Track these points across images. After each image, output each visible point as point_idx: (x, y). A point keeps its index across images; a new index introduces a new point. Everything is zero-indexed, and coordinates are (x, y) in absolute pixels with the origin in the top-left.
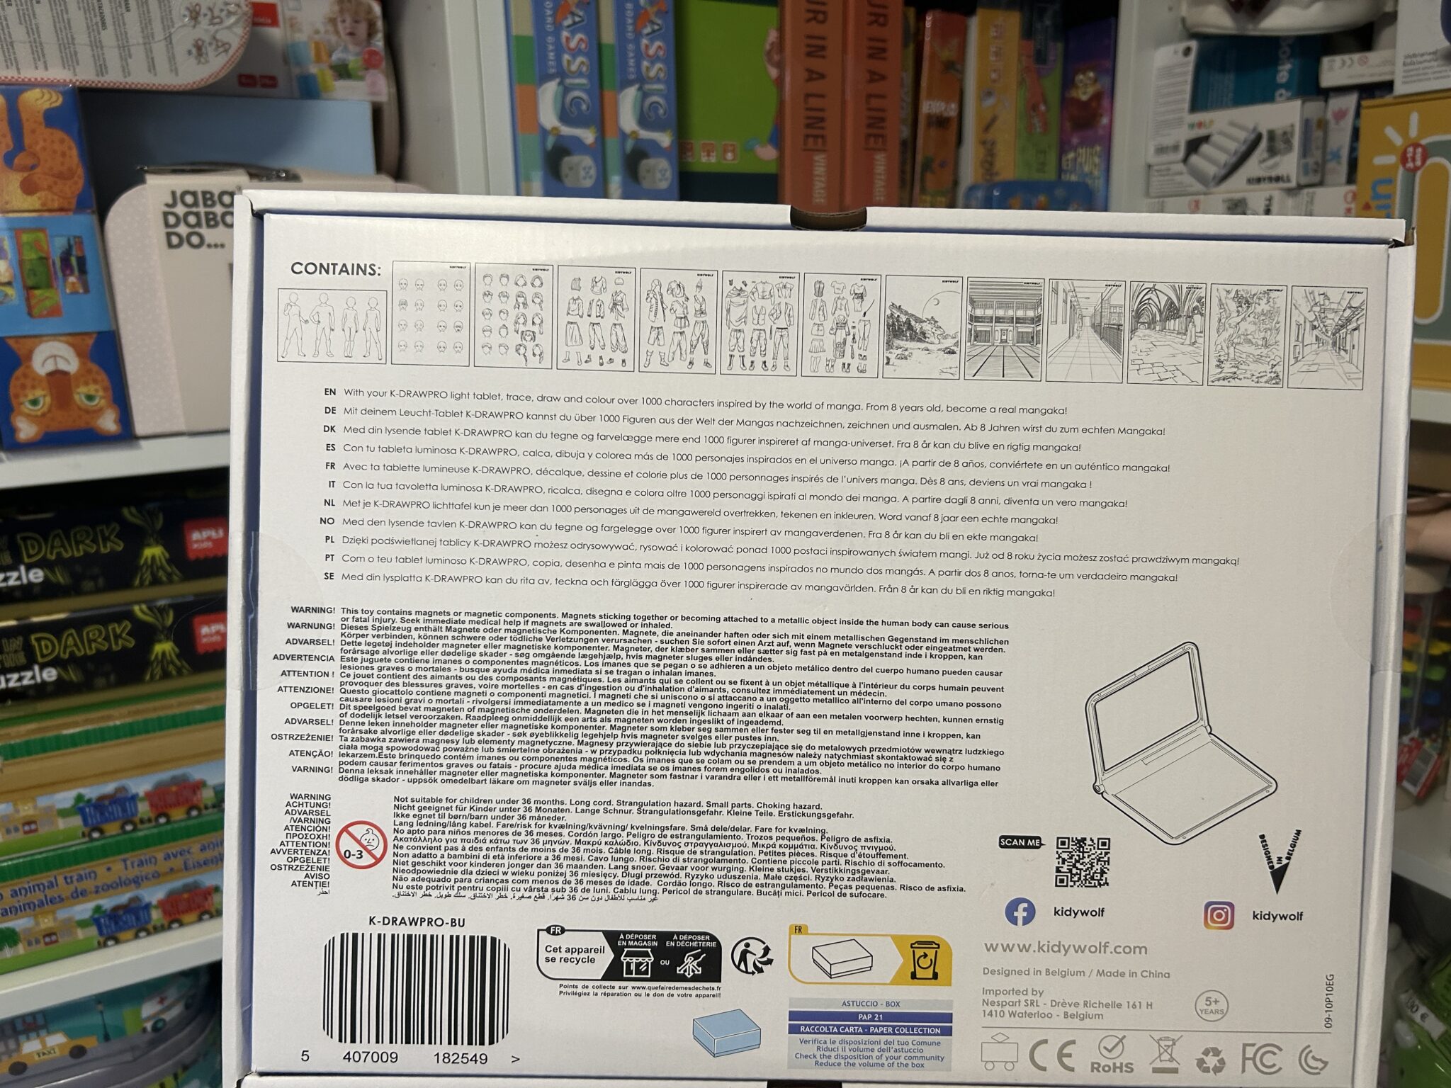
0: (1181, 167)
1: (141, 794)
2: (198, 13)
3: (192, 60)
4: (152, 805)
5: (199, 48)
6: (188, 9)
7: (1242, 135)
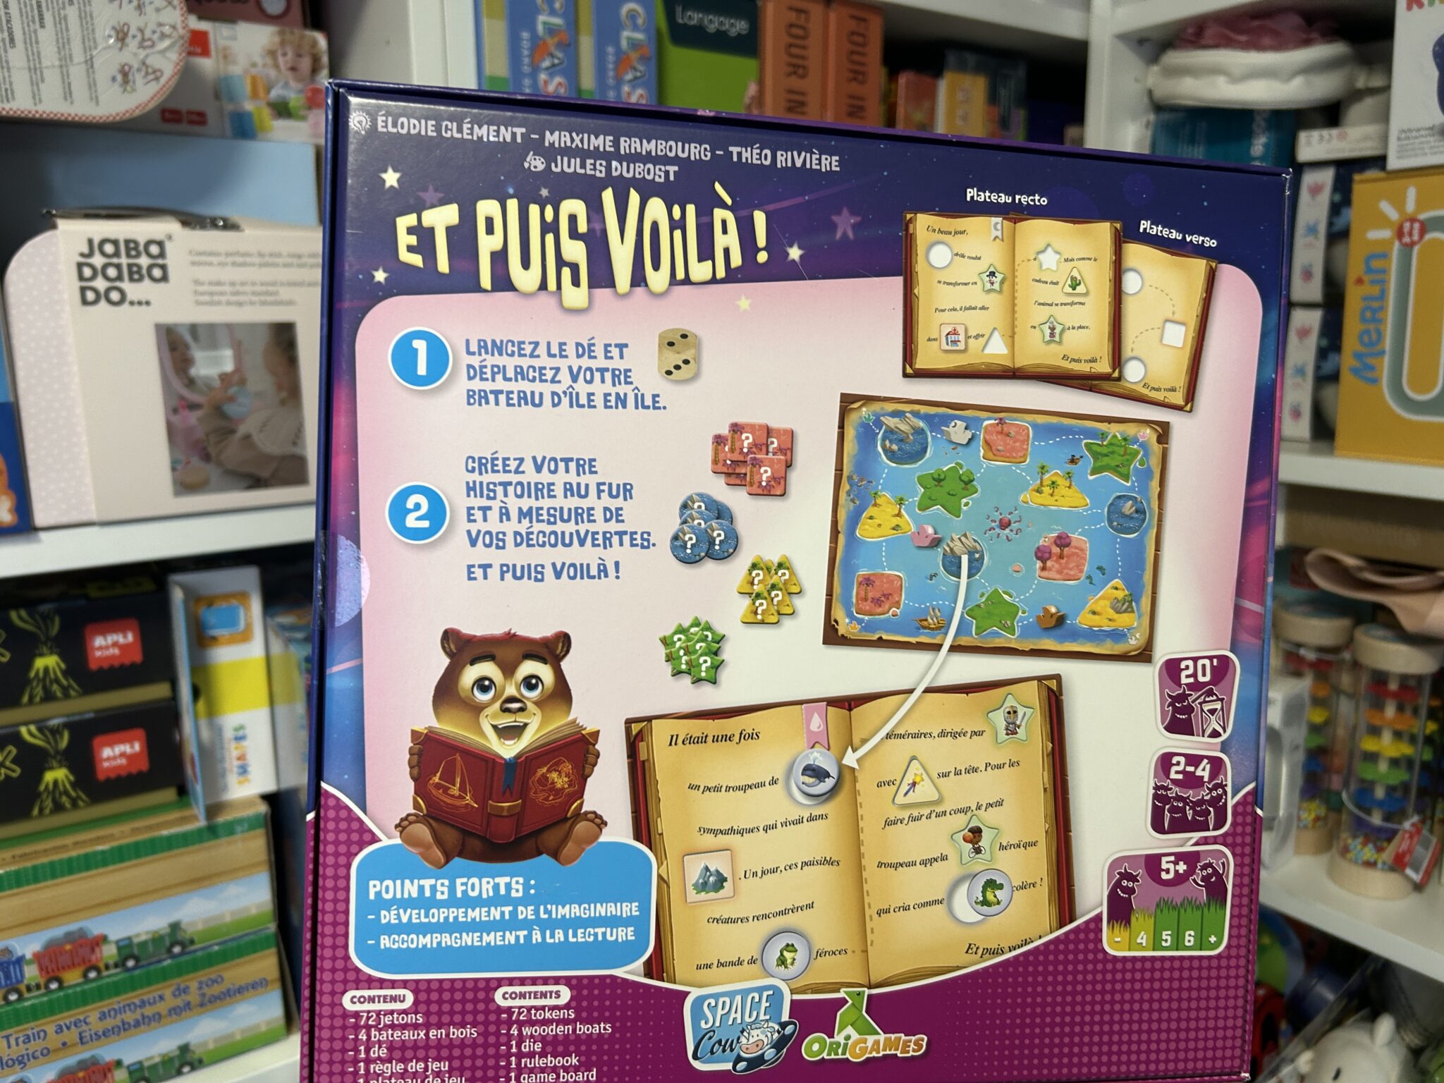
1: (29, 956)
2: (126, 35)
3: (117, 88)
4: (41, 969)
5: (125, 74)
6: (114, 28)
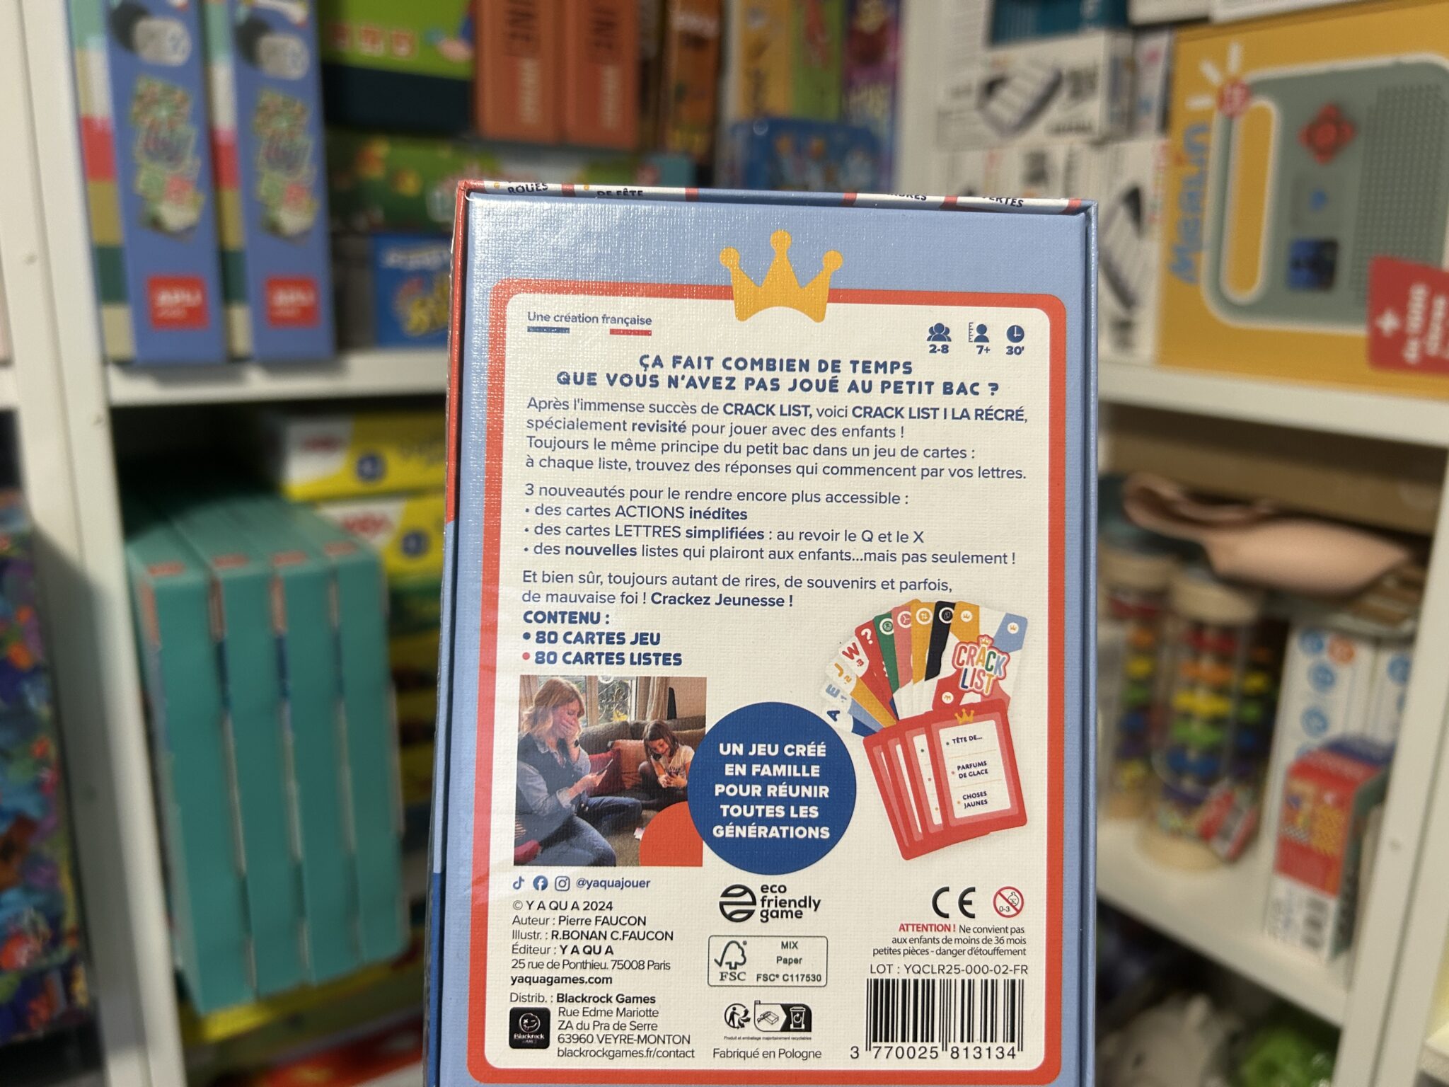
0: (976, 115)
7: (1041, 77)
